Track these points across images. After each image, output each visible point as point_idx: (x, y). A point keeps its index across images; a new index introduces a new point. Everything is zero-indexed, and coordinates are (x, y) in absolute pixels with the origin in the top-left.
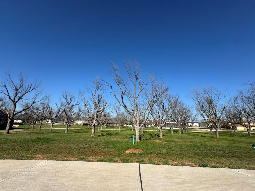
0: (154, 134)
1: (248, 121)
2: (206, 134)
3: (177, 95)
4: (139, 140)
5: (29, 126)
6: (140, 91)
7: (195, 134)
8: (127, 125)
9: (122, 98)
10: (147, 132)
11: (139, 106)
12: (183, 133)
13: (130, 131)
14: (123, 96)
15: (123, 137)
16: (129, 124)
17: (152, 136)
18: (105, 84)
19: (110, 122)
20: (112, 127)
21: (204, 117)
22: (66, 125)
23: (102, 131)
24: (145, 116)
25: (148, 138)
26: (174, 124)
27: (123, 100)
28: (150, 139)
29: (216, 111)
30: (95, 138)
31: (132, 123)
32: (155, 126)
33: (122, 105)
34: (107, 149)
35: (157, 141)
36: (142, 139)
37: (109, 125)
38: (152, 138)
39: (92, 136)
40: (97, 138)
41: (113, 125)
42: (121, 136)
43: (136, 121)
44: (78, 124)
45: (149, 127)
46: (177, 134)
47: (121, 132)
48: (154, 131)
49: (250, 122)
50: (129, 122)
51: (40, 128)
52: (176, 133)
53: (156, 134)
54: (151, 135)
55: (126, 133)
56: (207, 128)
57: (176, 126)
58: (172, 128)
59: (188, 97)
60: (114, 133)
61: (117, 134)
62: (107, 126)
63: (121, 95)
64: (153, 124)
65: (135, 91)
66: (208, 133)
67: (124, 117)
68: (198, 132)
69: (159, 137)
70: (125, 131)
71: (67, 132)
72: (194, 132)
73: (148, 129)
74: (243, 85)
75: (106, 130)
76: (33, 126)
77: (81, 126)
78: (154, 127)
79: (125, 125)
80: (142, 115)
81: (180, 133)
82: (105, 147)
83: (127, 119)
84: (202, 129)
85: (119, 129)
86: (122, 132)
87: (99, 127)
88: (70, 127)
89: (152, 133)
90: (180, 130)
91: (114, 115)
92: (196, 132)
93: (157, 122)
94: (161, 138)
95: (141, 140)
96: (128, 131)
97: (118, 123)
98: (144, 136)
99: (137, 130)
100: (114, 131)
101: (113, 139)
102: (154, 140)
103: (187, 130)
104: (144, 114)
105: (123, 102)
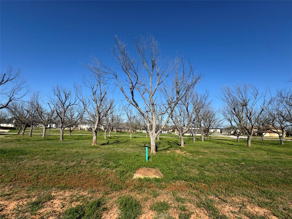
0: (173, 142)
1: (281, 127)
2: (231, 142)
3: (207, 92)
4: (154, 152)
5: (20, 131)
6: (158, 85)
7: (219, 141)
8: (141, 130)
9: (132, 93)
10: (163, 138)
11: (155, 106)
12: (206, 141)
13: (144, 137)
14: (133, 89)
15: (135, 146)
16: (143, 130)
17: (170, 145)
18: (107, 71)
19: (120, 127)
20: (123, 133)
21: (231, 122)
22: (61, 131)
23: (109, 137)
24: (162, 120)
25: (166, 147)
26: (197, 130)
27: (133, 95)
28: (168, 149)
29: (250, 115)
30: (96, 147)
31: (146, 129)
32: (172, 131)
33: (132, 104)
34: (104, 169)
35: (178, 152)
36: (158, 149)
37: (119, 130)
38: (171, 147)
39: (93, 144)
40: (99, 148)
41: (124, 130)
42: (132, 145)
43: (151, 126)
44: (83, 129)
45: (165, 133)
46: (200, 142)
47: (132, 139)
48: (172, 138)
49: (283, 128)
50: (143, 128)
51: (31, 133)
52: (198, 140)
53: (174, 141)
54: (169, 143)
55: (139, 140)
56: (230, 134)
57: (199, 132)
58: (194, 134)
59: (217, 97)
60: (124, 141)
61: (127, 142)
62: (117, 131)
63: (131, 89)
64: (170, 130)
65: (151, 84)
66: (233, 141)
67: (137, 121)
68: (221, 139)
69: (180, 146)
70: (138, 137)
71: (63, 139)
72: (218, 139)
73: (164, 135)
74: (289, 82)
75: (115, 136)
76: (23, 131)
77: (86, 131)
78: (171, 133)
79: (138, 131)
80: (159, 119)
81: (203, 140)
82: (102, 166)
83: (140, 124)
84: (224, 136)
85: (130, 135)
86: (135, 139)
87: (105, 133)
88: (70, 132)
89: (170, 140)
90: (203, 137)
91: (125, 119)
92: (219, 139)
93: (178, 128)
94: (182, 148)
95: (158, 151)
96: (142, 138)
97: (130, 128)
98: (160, 145)
99: (153, 138)
100: (124, 138)
101: (120, 149)
102: (173, 151)
103: (209, 136)
104: (162, 117)
105: (133, 98)
